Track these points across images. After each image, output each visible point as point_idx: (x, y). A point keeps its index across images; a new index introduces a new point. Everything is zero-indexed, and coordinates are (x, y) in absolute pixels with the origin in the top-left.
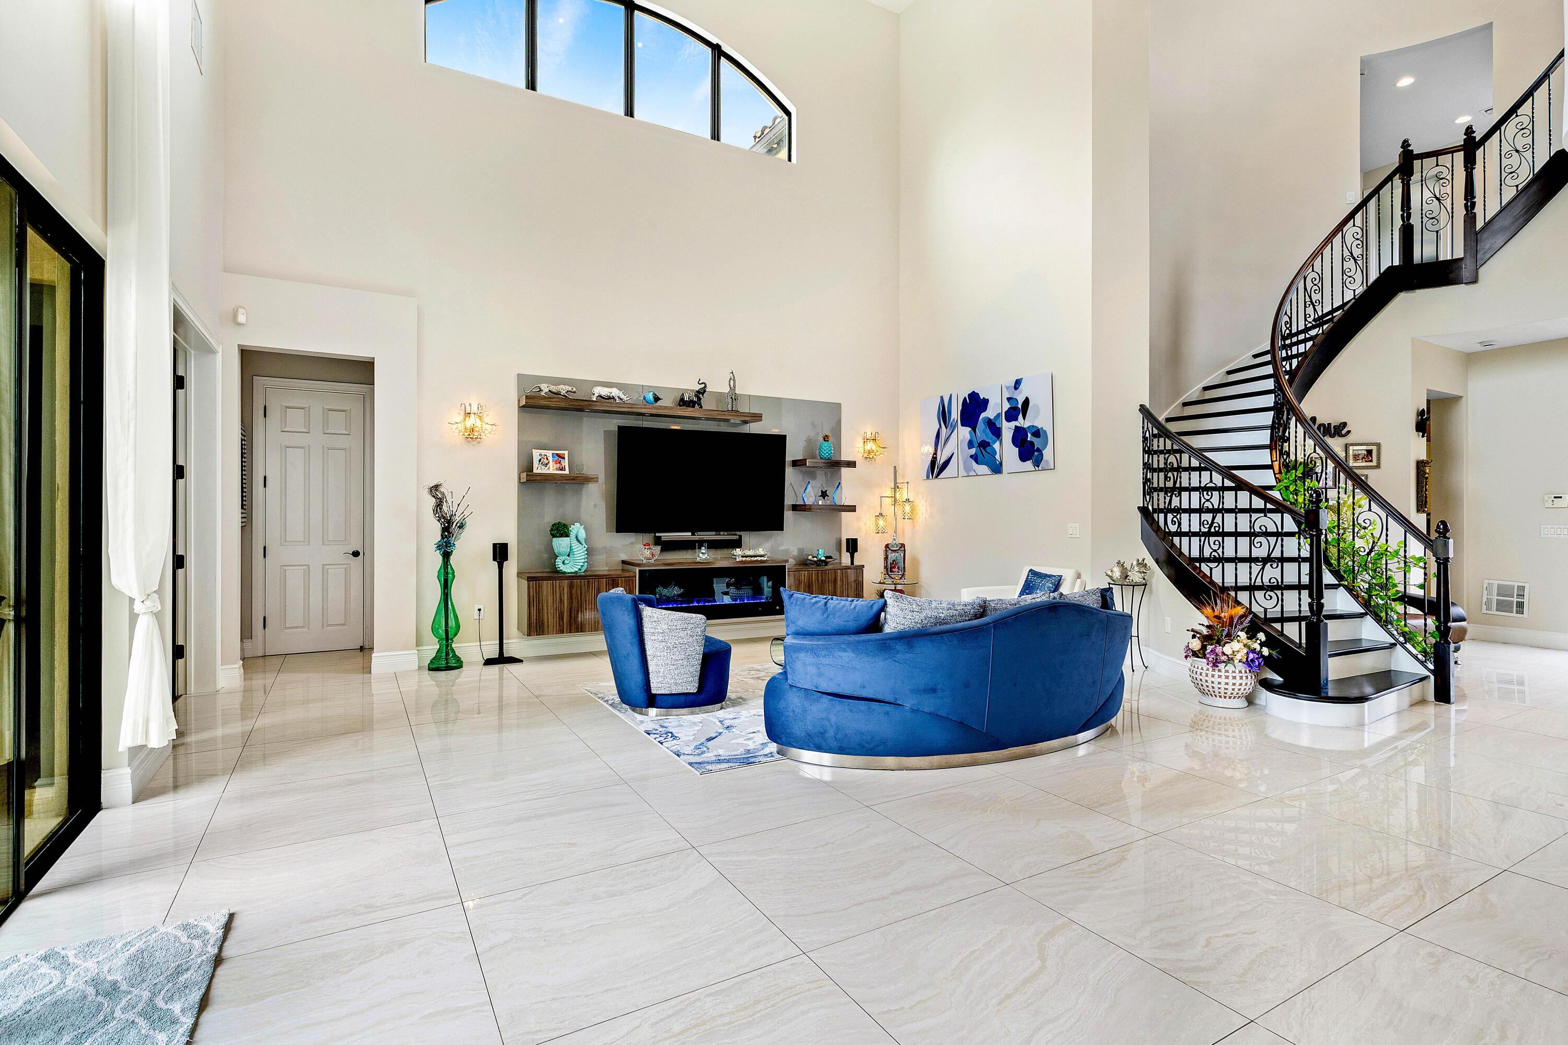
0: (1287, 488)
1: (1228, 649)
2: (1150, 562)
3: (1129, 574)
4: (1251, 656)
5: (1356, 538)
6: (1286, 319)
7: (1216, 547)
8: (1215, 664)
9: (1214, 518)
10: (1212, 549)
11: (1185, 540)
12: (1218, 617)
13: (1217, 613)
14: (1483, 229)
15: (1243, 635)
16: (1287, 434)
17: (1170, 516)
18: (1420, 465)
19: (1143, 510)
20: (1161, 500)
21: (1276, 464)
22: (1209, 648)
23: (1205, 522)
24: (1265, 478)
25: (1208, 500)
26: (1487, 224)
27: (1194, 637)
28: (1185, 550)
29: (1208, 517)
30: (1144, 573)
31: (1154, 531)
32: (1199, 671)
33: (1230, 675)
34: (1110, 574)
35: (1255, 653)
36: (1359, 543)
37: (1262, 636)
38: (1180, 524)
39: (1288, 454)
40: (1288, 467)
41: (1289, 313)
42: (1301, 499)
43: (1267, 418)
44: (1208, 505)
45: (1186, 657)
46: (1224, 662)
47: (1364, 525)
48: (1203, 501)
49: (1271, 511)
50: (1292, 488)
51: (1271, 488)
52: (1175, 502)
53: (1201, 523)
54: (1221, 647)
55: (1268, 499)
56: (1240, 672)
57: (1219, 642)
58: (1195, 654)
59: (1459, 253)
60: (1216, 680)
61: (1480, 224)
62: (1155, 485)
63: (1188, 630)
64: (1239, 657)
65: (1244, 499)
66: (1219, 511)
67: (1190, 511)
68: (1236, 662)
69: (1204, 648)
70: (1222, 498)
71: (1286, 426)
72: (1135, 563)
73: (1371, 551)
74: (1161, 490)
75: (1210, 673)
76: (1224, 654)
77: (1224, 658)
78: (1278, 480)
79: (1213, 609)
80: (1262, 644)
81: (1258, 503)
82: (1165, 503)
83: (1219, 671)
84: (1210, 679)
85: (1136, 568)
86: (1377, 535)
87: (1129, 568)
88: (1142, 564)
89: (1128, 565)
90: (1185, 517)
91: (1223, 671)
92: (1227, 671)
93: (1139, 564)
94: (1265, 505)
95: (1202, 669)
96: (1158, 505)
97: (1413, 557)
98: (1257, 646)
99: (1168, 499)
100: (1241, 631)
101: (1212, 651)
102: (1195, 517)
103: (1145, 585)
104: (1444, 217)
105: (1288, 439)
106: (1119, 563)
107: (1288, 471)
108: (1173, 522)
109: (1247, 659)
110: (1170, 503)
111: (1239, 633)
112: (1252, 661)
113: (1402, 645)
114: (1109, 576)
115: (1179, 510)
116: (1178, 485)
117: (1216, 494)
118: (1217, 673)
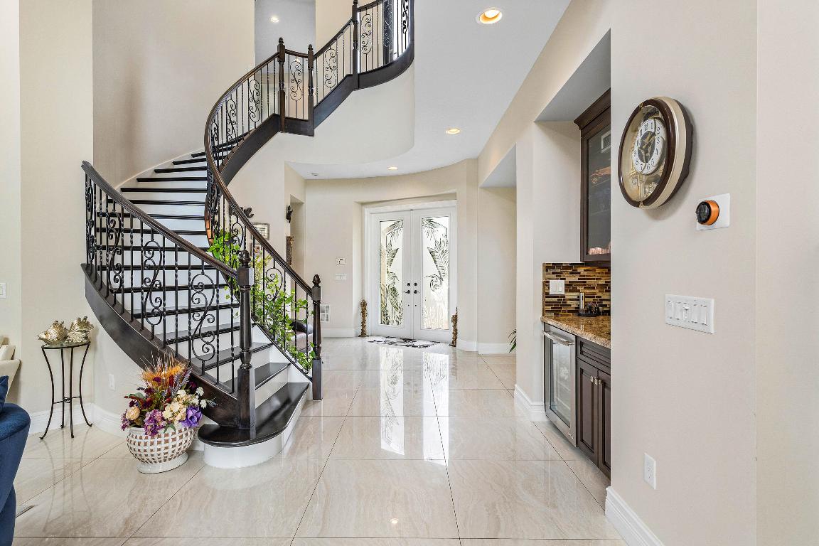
0: (218, 250)
1: (167, 414)
2: (93, 319)
3: (69, 334)
4: (191, 413)
5: (265, 288)
6: (214, 126)
7: (157, 305)
8: (154, 432)
9: (155, 276)
10: (154, 306)
11: (128, 296)
12: (157, 380)
13: (157, 375)
14: (317, 106)
15: (182, 393)
16: (217, 208)
17: (112, 274)
18: (289, 239)
19: (88, 268)
20: (103, 258)
21: (209, 232)
22: (148, 415)
23: (147, 280)
24: (201, 242)
25: (149, 259)
26: (319, 104)
27: (132, 404)
28: (128, 307)
29: (149, 274)
30: (86, 332)
31: (96, 289)
32: (137, 440)
33: (170, 438)
34: (44, 337)
35: (195, 409)
36: (267, 291)
37: (200, 391)
38: (122, 282)
39: (218, 224)
40: (217, 234)
41: (217, 122)
42: (227, 259)
43: (202, 197)
44: (149, 263)
45: (124, 427)
46: (163, 427)
47: (271, 278)
48: (145, 259)
49: (207, 268)
50: (221, 250)
51: (205, 249)
52: (118, 259)
53: (143, 281)
54: (160, 412)
55: (204, 258)
56: (180, 431)
57: (158, 407)
58: (133, 423)
59: (306, 118)
60: (156, 446)
61: (315, 104)
62: (98, 243)
63: (126, 397)
64: (178, 417)
65: (183, 258)
66: (161, 268)
67: (133, 268)
68: (176, 423)
69: (142, 415)
70: (162, 257)
71: (217, 202)
72: (75, 322)
73: (275, 297)
74: (104, 248)
75: (149, 440)
76: (163, 419)
77: (163, 423)
78: (211, 244)
79: (152, 369)
80: (200, 398)
81: (196, 261)
82: (107, 260)
83: (159, 436)
84: (148, 448)
85: (77, 327)
86: (279, 285)
87: (68, 328)
88: (84, 323)
89: (67, 325)
90: (127, 274)
91: (163, 435)
92: (167, 435)
93: (80, 322)
94: (203, 263)
95: (141, 438)
96: (101, 262)
97: (300, 301)
98: (196, 401)
99: (110, 256)
100: (181, 389)
101: (150, 418)
102: (137, 274)
103: (88, 344)
104: (299, 93)
105: (219, 212)
106: (56, 324)
107: (218, 237)
108: (116, 281)
109: (187, 417)
110: (113, 259)
111: (179, 392)
112: (192, 418)
113: (293, 363)
114: (42, 339)
115: (121, 268)
116: (120, 244)
117: (157, 254)
118: (156, 440)
